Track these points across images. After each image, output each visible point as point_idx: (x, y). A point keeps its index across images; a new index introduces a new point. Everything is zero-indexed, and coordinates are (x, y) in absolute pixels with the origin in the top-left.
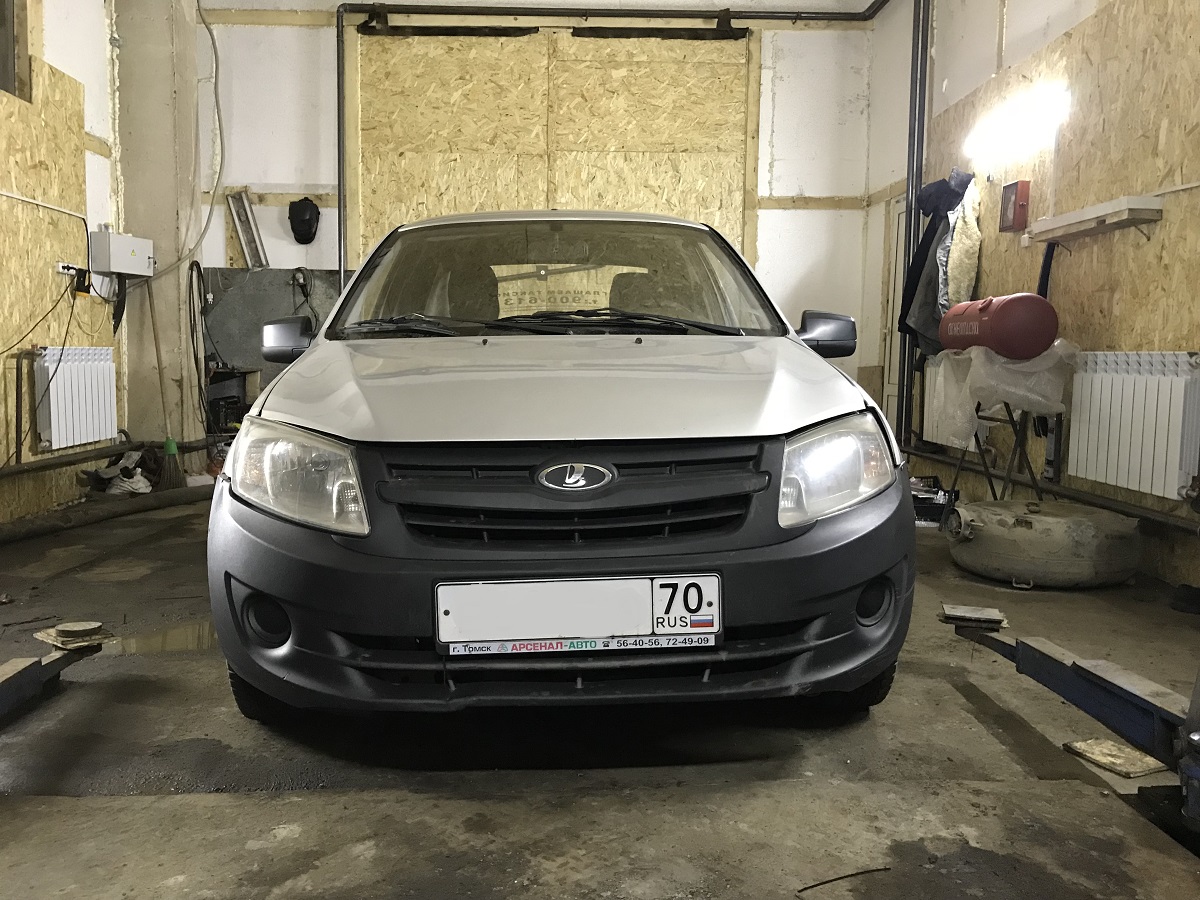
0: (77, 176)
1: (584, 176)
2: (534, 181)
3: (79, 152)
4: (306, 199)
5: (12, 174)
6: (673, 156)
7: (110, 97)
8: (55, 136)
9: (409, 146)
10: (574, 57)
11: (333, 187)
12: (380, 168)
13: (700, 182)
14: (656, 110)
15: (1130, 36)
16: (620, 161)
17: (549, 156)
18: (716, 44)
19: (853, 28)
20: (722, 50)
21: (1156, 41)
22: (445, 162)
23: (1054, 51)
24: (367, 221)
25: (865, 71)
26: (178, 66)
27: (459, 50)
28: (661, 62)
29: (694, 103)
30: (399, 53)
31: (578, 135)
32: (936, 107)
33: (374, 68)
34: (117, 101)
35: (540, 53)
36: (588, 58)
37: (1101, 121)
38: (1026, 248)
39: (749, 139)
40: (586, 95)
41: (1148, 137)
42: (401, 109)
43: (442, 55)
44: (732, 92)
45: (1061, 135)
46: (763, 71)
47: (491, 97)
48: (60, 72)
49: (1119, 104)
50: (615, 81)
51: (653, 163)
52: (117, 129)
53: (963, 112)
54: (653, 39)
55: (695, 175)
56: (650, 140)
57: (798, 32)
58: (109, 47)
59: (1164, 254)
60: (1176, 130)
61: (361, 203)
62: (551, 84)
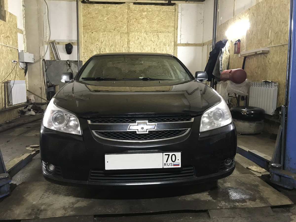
0: (16, 39)
1: (136, 38)
2: (125, 39)
3: (16, 33)
4: (69, 43)
5: (2, 39)
6: (158, 33)
7: (23, 19)
8: (11, 29)
9: (94, 31)
10: (134, 10)
11: (76, 41)
12: (87, 36)
13: (164, 40)
14: (153, 22)
15: (263, 11)
16: (145, 35)
17: (128, 33)
18: (168, 7)
19: (199, 3)
20: (169, 8)
21: (269, 12)
22: (103, 35)
23: (246, 13)
24: (84, 49)
25: (202, 14)
26: (39, 11)
27: (106, 7)
28: (155, 11)
29: (162, 21)
30: (91, 8)
31: (135, 28)
32: (219, 24)
33: (86, 12)
34: (24, 20)
35: (126, 8)
36: (137, 10)
37: (256, 30)
38: (240, 57)
39: (175, 30)
40: (137, 18)
41: (267, 34)
42: (92, 22)
43: (102, 9)
44: (171, 18)
45: (248, 32)
46: (179, 13)
47: (114, 19)
48: (12, 14)
49: (261, 26)
50: (144, 15)
51: (153, 35)
52: (24, 27)
53: (225, 25)
54: (153, 5)
55: (163, 38)
56: (152, 30)
57: (187, 4)
58: (22, 7)
59: (270, 60)
60: (273, 33)
61: (83, 44)
62: (128, 16)
